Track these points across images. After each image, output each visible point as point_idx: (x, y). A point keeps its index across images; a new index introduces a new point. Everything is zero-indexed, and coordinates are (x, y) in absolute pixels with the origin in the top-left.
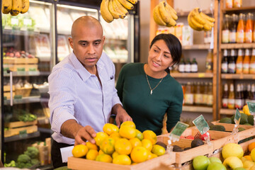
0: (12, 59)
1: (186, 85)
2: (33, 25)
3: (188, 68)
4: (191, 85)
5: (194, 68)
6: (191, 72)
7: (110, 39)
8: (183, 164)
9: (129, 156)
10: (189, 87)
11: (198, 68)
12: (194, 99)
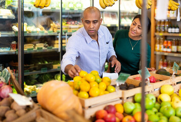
0: (69, 25)
1: (172, 40)
2: (82, 6)
3: (173, 30)
4: (175, 41)
5: (177, 30)
6: (175, 33)
7: (129, 13)
8: (127, 98)
9: (88, 92)
10: (174, 42)
11: (179, 30)
12: (177, 49)
